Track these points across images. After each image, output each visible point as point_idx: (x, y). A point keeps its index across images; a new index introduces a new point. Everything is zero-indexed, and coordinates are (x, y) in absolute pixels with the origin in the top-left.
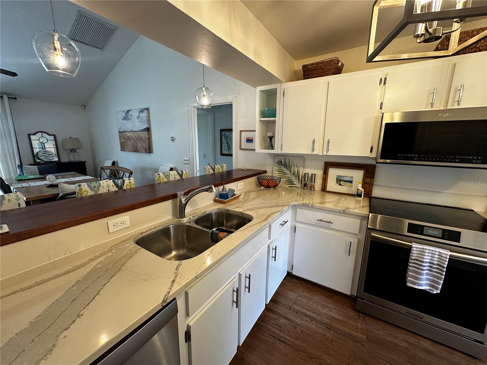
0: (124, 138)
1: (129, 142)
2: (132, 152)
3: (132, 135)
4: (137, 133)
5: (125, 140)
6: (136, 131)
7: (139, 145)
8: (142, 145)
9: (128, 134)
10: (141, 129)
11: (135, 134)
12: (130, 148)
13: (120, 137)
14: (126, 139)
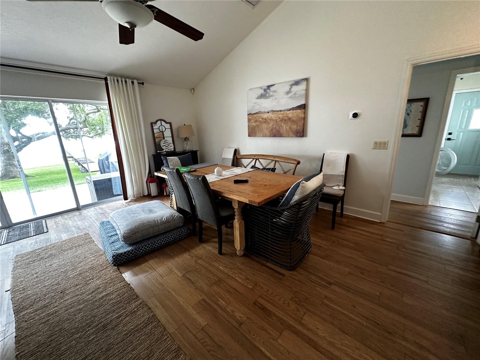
0: (257, 121)
1: (264, 126)
2: (270, 136)
3: (272, 116)
4: (282, 113)
5: (257, 123)
6: (281, 111)
7: (285, 127)
8: (290, 128)
9: (265, 116)
10: (291, 107)
11: (279, 114)
12: (267, 132)
13: (249, 120)
14: (260, 121)
